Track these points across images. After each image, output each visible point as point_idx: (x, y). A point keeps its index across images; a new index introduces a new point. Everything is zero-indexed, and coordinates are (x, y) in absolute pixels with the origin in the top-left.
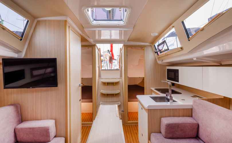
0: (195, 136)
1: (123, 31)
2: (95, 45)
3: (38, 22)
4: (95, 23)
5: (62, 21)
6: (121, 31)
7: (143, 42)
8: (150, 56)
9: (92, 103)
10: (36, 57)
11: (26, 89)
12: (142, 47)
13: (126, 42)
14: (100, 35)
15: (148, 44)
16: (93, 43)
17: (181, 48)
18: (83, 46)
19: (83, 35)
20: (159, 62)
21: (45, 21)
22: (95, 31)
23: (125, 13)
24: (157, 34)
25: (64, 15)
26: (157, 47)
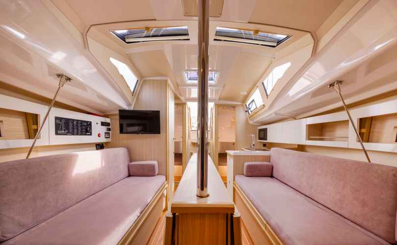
0: (270, 175)
1: (214, 90)
2: (185, 104)
3: (145, 81)
4: (189, 82)
5: (164, 80)
6: (212, 89)
7: (235, 101)
8: (241, 116)
9: (182, 166)
10: (142, 109)
11: (136, 135)
12: (234, 107)
13: (217, 100)
14: (190, 93)
15: (240, 103)
16: (184, 101)
17: (264, 105)
18: (176, 104)
19: (176, 93)
20: (251, 122)
21: (150, 80)
22: (185, 89)
23: (216, 75)
24: (245, 93)
25: (165, 76)
26: (248, 106)
